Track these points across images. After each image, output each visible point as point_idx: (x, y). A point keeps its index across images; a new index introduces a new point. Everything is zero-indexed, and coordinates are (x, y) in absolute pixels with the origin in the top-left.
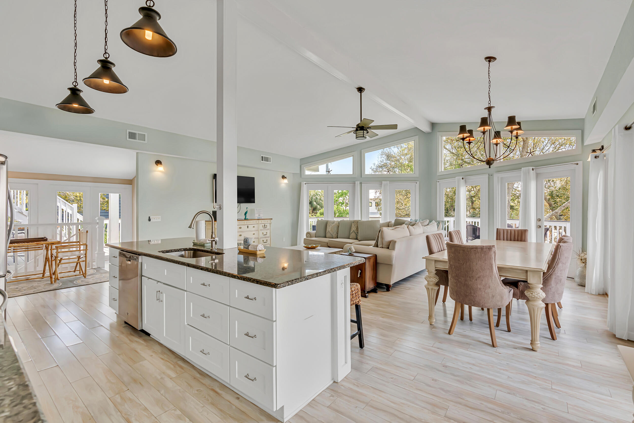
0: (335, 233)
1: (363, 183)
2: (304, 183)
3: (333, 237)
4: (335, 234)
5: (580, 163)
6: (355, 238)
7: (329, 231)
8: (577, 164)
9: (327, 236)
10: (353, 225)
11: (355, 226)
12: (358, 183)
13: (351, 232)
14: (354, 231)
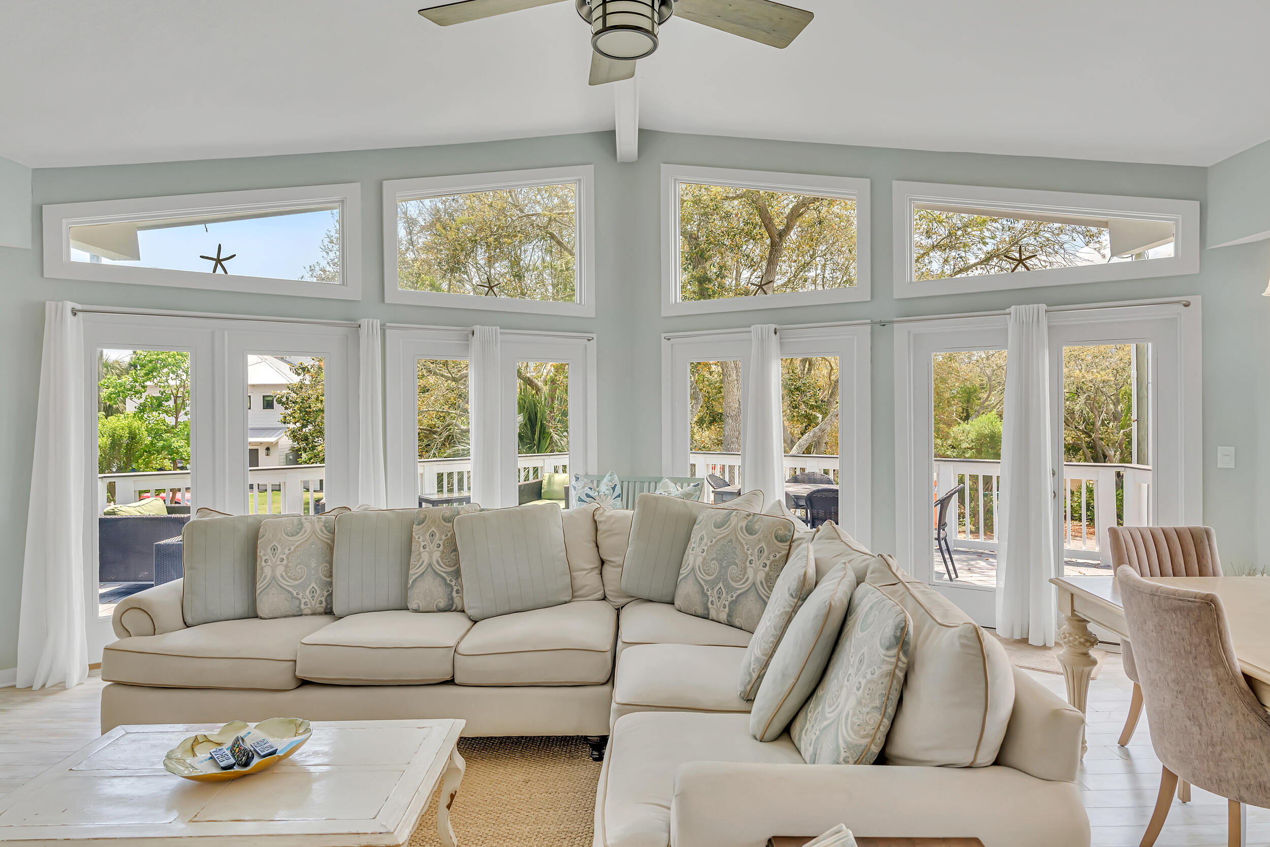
0: (313, 585)
1: (391, 328)
2: (69, 305)
3: (301, 610)
4: (313, 592)
5: (1196, 301)
6: (442, 605)
7: (274, 578)
8: (1187, 305)
9: (262, 609)
10: (420, 537)
11: (437, 540)
12: (370, 325)
13: (414, 572)
14: (430, 565)
